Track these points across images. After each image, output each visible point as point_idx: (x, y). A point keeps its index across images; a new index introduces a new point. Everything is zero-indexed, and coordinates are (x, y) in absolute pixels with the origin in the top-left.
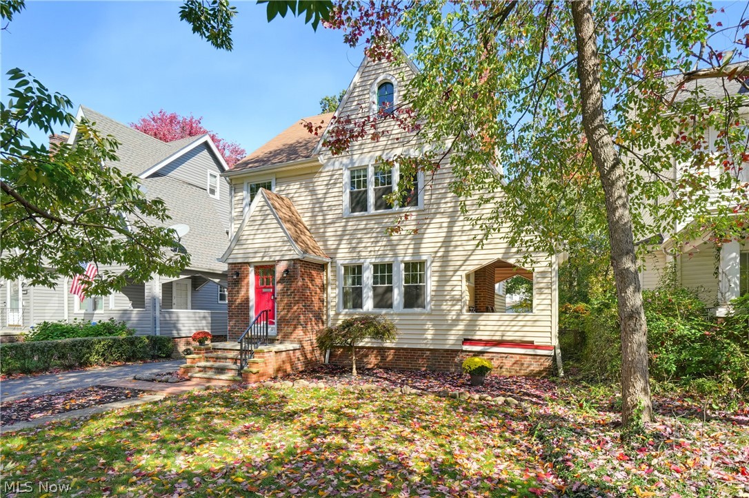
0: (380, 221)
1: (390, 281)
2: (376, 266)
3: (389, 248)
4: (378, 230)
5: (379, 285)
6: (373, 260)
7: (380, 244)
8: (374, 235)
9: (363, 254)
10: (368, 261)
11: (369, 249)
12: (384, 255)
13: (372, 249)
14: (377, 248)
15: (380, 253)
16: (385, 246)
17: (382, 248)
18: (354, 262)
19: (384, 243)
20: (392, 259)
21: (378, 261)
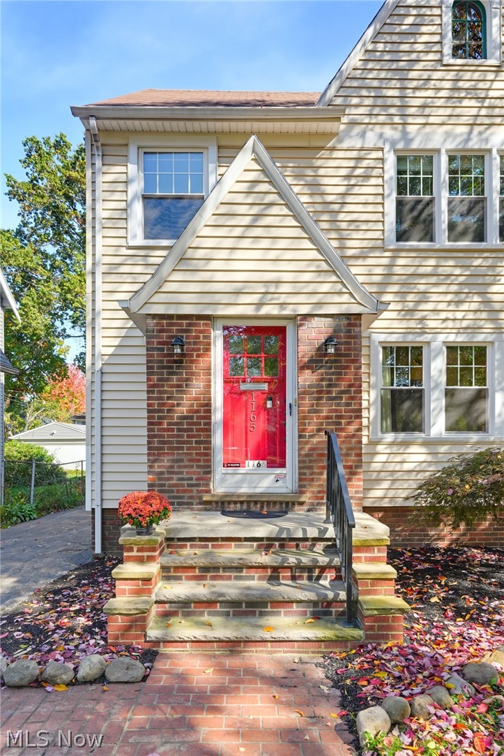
0: (468, 262)
1: (482, 380)
2: (451, 349)
3: (484, 315)
4: (461, 279)
5: (458, 387)
6: (452, 338)
7: (465, 307)
8: (454, 288)
9: (431, 324)
10: (441, 338)
11: (443, 315)
12: (475, 329)
13: (450, 315)
14: (459, 315)
15: (465, 324)
16: (476, 311)
17: (471, 316)
18: (410, 338)
19: (474, 306)
20: (491, 338)
21: (461, 339)
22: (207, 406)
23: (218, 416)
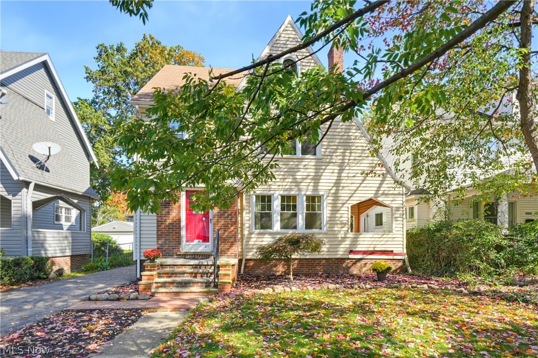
0: (287, 163)
1: (295, 207)
2: (283, 197)
3: (294, 184)
4: (285, 170)
5: (286, 212)
6: (282, 193)
7: (287, 180)
8: (282, 173)
9: (273, 187)
10: (277, 193)
11: (278, 184)
12: (291, 189)
13: (281, 184)
14: (284, 184)
15: (287, 187)
16: (291, 182)
17: (289, 184)
18: (265, 192)
19: (290, 180)
20: (297, 193)
21: (285, 193)
22: (179, 220)
23: (183, 223)
